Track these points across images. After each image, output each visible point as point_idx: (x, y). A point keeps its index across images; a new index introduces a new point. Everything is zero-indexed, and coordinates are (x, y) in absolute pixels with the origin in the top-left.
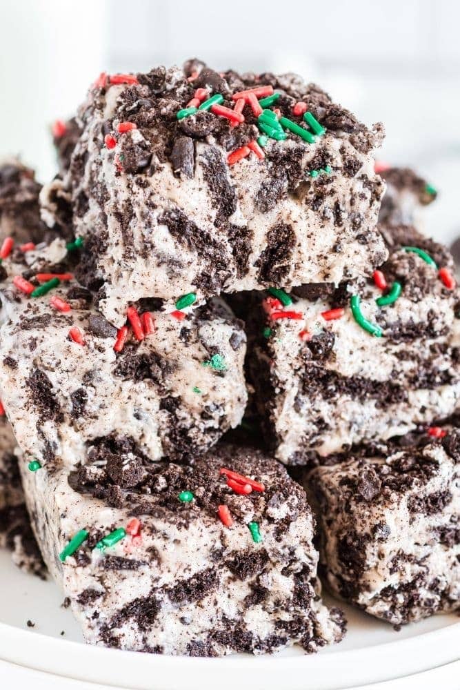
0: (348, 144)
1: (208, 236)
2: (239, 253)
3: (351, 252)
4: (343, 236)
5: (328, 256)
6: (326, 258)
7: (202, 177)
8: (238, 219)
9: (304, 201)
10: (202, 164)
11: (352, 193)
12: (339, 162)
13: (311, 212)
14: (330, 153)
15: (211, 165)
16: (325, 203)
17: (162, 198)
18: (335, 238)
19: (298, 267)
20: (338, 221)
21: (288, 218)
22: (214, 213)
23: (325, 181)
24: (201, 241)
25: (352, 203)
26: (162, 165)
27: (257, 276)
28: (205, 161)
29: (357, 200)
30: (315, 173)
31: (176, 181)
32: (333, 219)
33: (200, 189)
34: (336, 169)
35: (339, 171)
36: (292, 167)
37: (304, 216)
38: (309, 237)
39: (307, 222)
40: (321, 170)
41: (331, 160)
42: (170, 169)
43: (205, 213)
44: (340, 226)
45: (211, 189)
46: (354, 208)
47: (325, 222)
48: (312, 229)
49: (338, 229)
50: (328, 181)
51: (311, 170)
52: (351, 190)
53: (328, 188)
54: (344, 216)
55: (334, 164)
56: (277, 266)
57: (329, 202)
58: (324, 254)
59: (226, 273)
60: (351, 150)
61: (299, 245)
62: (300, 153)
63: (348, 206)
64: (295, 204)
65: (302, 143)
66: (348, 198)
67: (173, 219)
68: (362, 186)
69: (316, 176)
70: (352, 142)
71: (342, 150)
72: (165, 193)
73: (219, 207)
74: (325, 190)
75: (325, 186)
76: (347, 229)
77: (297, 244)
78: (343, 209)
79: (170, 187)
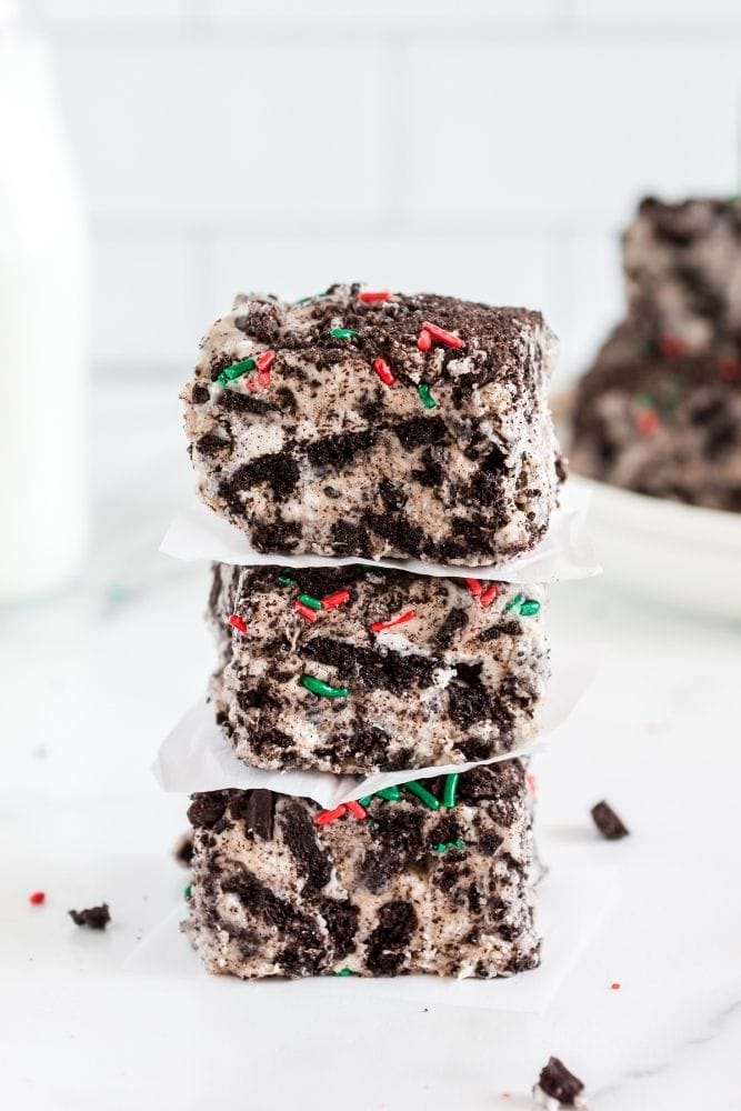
0: (483, 814)
1: (290, 908)
2: (340, 929)
3: (490, 947)
4: (480, 925)
5: (459, 946)
6: (457, 948)
7: (281, 840)
8: (334, 889)
9: (431, 879)
10: (281, 823)
11: (491, 875)
12: (472, 835)
13: (439, 893)
14: (461, 823)
15: (292, 826)
16: (458, 884)
17: (227, 861)
18: (470, 926)
19: (415, 955)
20: (474, 907)
21: (408, 895)
22: (300, 884)
23: (454, 857)
24: (282, 913)
25: (492, 887)
26: (233, 822)
27: (365, 957)
28: (285, 820)
29: (498, 886)
30: (442, 847)
31: (247, 843)
32: (467, 904)
33: (281, 854)
34: (469, 844)
35: (473, 847)
36: (411, 835)
37: (429, 896)
38: (435, 921)
39: (433, 904)
40: (450, 844)
41: (464, 832)
42: (243, 827)
43: (286, 881)
44: (478, 912)
45: (295, 855)
46: (495, 893)
47: (458, 907)
48: (440, 913)
49: (474, 916)
50: (461, 858)
51: (436, 843)
52: (491, 870)
53: (461, 866)
54: (483, 901)
55: (467, 838)
56: (386, 952)
57: (463, 882)
58: (455, 944)
59: (318, 952)
60: (488, 823)
61: (422, 930)
62: (418, 819)
63: (486, 891)
64: (418, 880)
65: (421, 807)
66: (486, 881)
67: (243, 886)
68: (505, 867)
69: (442, 852)
70: (489, 812)
71: (477, 821)
72: (231, 855)
73: (307, 876)
74: (457, 867)
75: (457, 864)
76: (487, 917)
77: (419, 927)
78: (482, 893)
79: (238, 849)
